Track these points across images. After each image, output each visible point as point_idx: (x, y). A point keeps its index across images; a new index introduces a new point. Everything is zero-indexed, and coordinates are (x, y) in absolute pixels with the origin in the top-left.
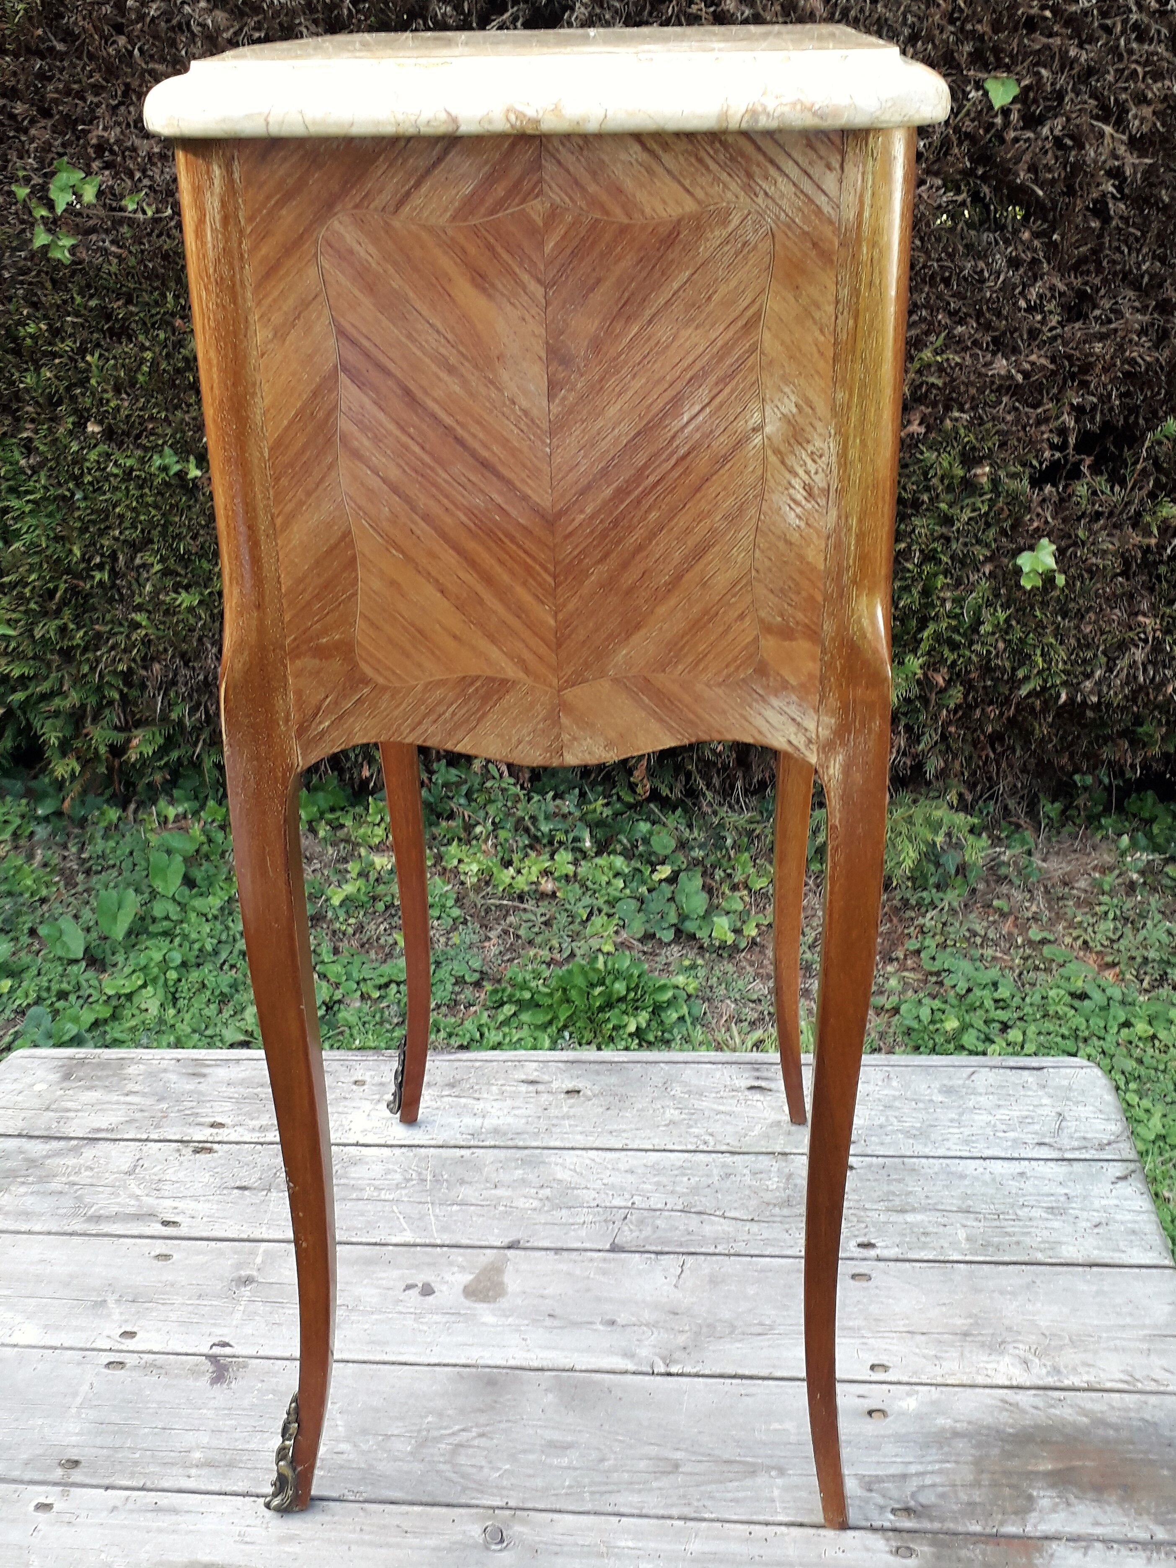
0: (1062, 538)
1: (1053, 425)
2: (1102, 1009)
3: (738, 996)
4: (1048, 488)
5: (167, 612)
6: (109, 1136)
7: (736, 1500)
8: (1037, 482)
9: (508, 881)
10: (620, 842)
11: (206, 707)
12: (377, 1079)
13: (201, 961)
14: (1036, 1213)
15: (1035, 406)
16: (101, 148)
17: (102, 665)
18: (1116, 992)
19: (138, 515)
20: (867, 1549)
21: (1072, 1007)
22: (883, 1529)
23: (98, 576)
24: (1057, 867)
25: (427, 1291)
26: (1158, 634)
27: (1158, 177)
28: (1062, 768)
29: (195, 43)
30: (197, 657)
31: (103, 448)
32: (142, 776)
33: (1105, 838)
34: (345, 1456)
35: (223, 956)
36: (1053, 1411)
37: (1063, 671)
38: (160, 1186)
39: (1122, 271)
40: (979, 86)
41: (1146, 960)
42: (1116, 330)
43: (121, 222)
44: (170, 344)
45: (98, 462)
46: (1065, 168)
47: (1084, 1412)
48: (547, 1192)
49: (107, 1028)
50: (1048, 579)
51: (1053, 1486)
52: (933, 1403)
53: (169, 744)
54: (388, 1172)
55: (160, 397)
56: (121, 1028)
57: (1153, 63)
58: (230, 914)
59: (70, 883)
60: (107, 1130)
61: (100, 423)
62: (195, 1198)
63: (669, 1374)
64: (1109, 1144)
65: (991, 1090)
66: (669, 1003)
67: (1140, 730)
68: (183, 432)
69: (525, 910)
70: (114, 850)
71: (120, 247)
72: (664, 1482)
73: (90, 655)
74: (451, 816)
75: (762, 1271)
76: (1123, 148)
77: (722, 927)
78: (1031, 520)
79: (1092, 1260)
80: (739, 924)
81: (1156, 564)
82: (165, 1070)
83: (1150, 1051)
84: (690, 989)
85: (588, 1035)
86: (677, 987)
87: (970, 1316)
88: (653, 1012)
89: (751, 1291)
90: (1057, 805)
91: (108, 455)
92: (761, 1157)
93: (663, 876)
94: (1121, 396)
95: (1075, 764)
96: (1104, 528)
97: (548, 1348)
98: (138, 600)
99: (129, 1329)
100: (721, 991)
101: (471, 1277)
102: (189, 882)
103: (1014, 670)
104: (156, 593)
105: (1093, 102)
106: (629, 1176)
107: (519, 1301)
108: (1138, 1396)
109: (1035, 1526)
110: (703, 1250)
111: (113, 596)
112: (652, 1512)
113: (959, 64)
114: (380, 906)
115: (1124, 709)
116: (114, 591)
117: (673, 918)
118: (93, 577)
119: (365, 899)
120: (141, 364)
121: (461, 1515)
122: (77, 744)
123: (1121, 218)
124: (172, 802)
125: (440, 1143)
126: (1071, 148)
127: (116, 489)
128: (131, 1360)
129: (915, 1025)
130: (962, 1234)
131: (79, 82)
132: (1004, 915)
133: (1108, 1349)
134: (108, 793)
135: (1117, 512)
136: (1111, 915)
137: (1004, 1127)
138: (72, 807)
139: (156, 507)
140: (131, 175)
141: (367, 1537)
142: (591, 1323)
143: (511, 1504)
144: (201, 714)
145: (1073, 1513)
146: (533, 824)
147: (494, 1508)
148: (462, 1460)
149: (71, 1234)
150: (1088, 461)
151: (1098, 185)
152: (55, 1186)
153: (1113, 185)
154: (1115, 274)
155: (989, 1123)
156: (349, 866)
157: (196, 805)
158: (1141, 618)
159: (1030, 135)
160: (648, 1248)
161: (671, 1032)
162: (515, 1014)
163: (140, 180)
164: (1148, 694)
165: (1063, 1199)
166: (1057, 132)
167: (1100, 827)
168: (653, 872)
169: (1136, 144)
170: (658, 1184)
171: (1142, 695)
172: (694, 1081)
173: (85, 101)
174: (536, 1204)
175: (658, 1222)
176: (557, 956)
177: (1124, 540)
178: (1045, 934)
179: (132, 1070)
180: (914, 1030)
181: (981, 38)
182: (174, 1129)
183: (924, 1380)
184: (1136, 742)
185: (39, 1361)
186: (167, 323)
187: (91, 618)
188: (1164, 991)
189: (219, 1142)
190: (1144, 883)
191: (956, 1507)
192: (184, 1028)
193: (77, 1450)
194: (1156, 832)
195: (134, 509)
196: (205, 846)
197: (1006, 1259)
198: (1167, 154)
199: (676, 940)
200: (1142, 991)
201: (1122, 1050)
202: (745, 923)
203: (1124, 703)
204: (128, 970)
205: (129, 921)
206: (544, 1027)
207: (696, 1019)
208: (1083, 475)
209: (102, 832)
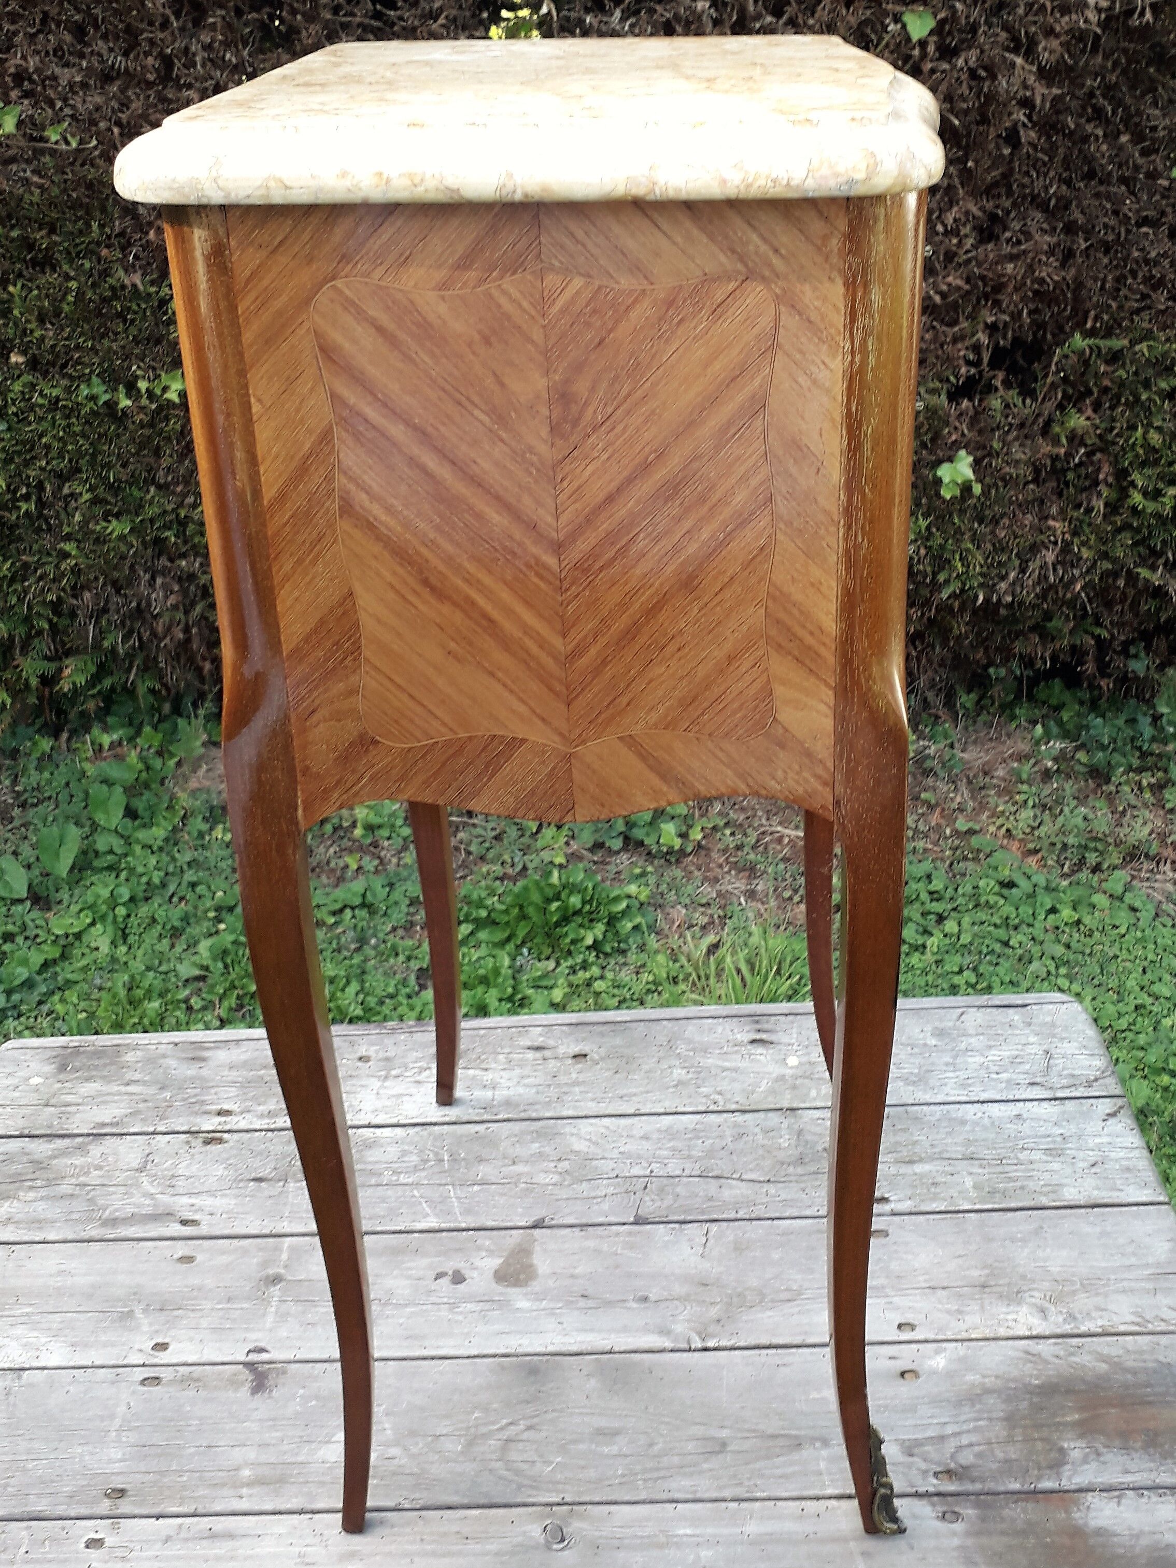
0: (978, 449)
1: (967, 343)
2: (1029, 896)
3: (688, 901)
4: (965, 403)
5: (97, 541)
6: (114, 1130)
7: (785, 1476)
8: (954, 396)
11: (139, 633)
12: (382, 1055)
13: (149, 894)
14: (1037, 1155)
15: (952, 324)
16: (20, 77)
17: (30, 596)
18: (1040, 879)
19: (65, 444)
20: (914, 1517)
21: (1003, 896)
22: (927, 1495)
23: (24, 507)
24: (974, 756)
25: (458, 1278)
26: (1067, 536)
27: (1064, 104)
28: (977, 662)
30: (129, 584)
31: (27, 378)
32: (73, 703)
33: (1019, 726)
34: (396, 1461)
35: (172, 888)
36: (1073, 1359)
37: (981, 574)
38: (174, 1182)
39: (1031, 194)
40: (897, 19)
41: (1065, 846)
42: (1025, 252)
43: (42, 152)
44: (95, 273)
45: (23, 393)
46: (979, 97)
47: (1103, 1359)
48: (565, 1165)
49: (58, 969)
50: (966, 488)
51: (1081, 1436)
52: (962, 1360)
53: (102, 671)
54: (404, 1153)
55: (86, 327)
56: (71, 968)
58: (176, 844)
59: (6, 818)
60: (111, 1124)
61: (24, 353)
62: (211, 1193)
63: (706, 1349)
64: (1096, 1080)
65: (980, 1030)
66: (624, 913)
67: (1049, 625)
68: (111, 361)
69: (474, 825)
70: (49, 782)
71: (41, 177)
72: (713, 1463)
73: (18, 586)
75: (784, 1234)
76: (1033, 78)
77: (669, 831)
78: (950, 433)
79: (1092, 1202)
80: (684, 828)
81: (1064, 471)
82: (164, 1056)
83: (1076, 936)
84: (643, 897)
85: (547, 951)
86: (629, 897)
87: (985, 1267)
88: (608, 923)
89: (776, 1255)
90: (972, 695)
91: (33, 386)
92: (771, 1114)
94: (1030, 313)
95: (988, 657)
96: (1016, 439)
97: (584, 1330)
98: (66, 530)
99: (160, 1340)
100: (672, 897)
101: (500, 1261)
102: (131, 813)
103: (935, 574)
104: (85, 522)
105: (1004, 35)
106: (644, 1142)
107: (551, 1283)
108: (1150, 1337)
109: (1070, 1479)
110: (725, 1216)
111: (40, 526)
112: (707, 1496)
114: (328, 828)
115: (1034, 607)
116: (41, 521)
117: (621, 827)
118: (19, 508)
120: (66, 294)
121: (519, 1515)
122: (7, 675)
123: (1031, 143)
124: (106, 729)
125: (454, 1119)
126: (984, 79)
127: (41, 419)
128: (166, 1374)
130: (969, 1182)
132: (931, 807)
133: (1117, 1292)
134: (39, 722)
135: (1029, 423)
136: (1030, 803)
137: (996, 1069)
138: (3, 738)
139: (84, 435)
140: (52, 104)
141: (429, 1547)
142: (624, 1301)
143: (567, 1499)
144: (134, 641)
145: (1104, 1463)
147: (552, 1505)
148: (514, 1456)
149: (88, 1241)
150: (1001, 375)
151: (1010, 114)
152: (65, 1188)
153: (1025, 114)
154: (1024, 197)
155: (982, 1065)
157: (131, 731)
158: (1051, 523)
159: (946, 66)
160: (670, 1218)
161: (626, 941)
162: (472, 933)
163: (61, 109)
164: (1057, 592)
165: (1059, 1139)
166: (972, 63)
167: (1013, 717)
169: (1044, 74)
170: (673, 1149)
171: (1052, 593)
174: (556, 1178)
175: (678, 1190)
176: (510, 871)
177: (1035, 451)
178: (970, 825)
179: (130, 1057)
182: (181, 1120)
183: (950, 1336)
184: (1046, 636)
185: (70, 1384)
186: (92, 252)
187: (17, 549)
188: (1084, 875)
189: (228, 1131)
190: (1058, 770)
191: (994, 1466)
192: (138, 966)
193: (120, 1478)
194: (1065, 719)
195: (61, 439)
196: (144, 774)
197: (1013, 1205)
198: (1072, 82)
199: (625, 848)
200: (1064, 876)
201: (1051, 936)
202: (690, 827)
203: (1035, 601)
204: (74, 908)
205: (72, 856)
206: (502, 944)
207: (649, 927)
208: (996, 389)
209: (35, 763)
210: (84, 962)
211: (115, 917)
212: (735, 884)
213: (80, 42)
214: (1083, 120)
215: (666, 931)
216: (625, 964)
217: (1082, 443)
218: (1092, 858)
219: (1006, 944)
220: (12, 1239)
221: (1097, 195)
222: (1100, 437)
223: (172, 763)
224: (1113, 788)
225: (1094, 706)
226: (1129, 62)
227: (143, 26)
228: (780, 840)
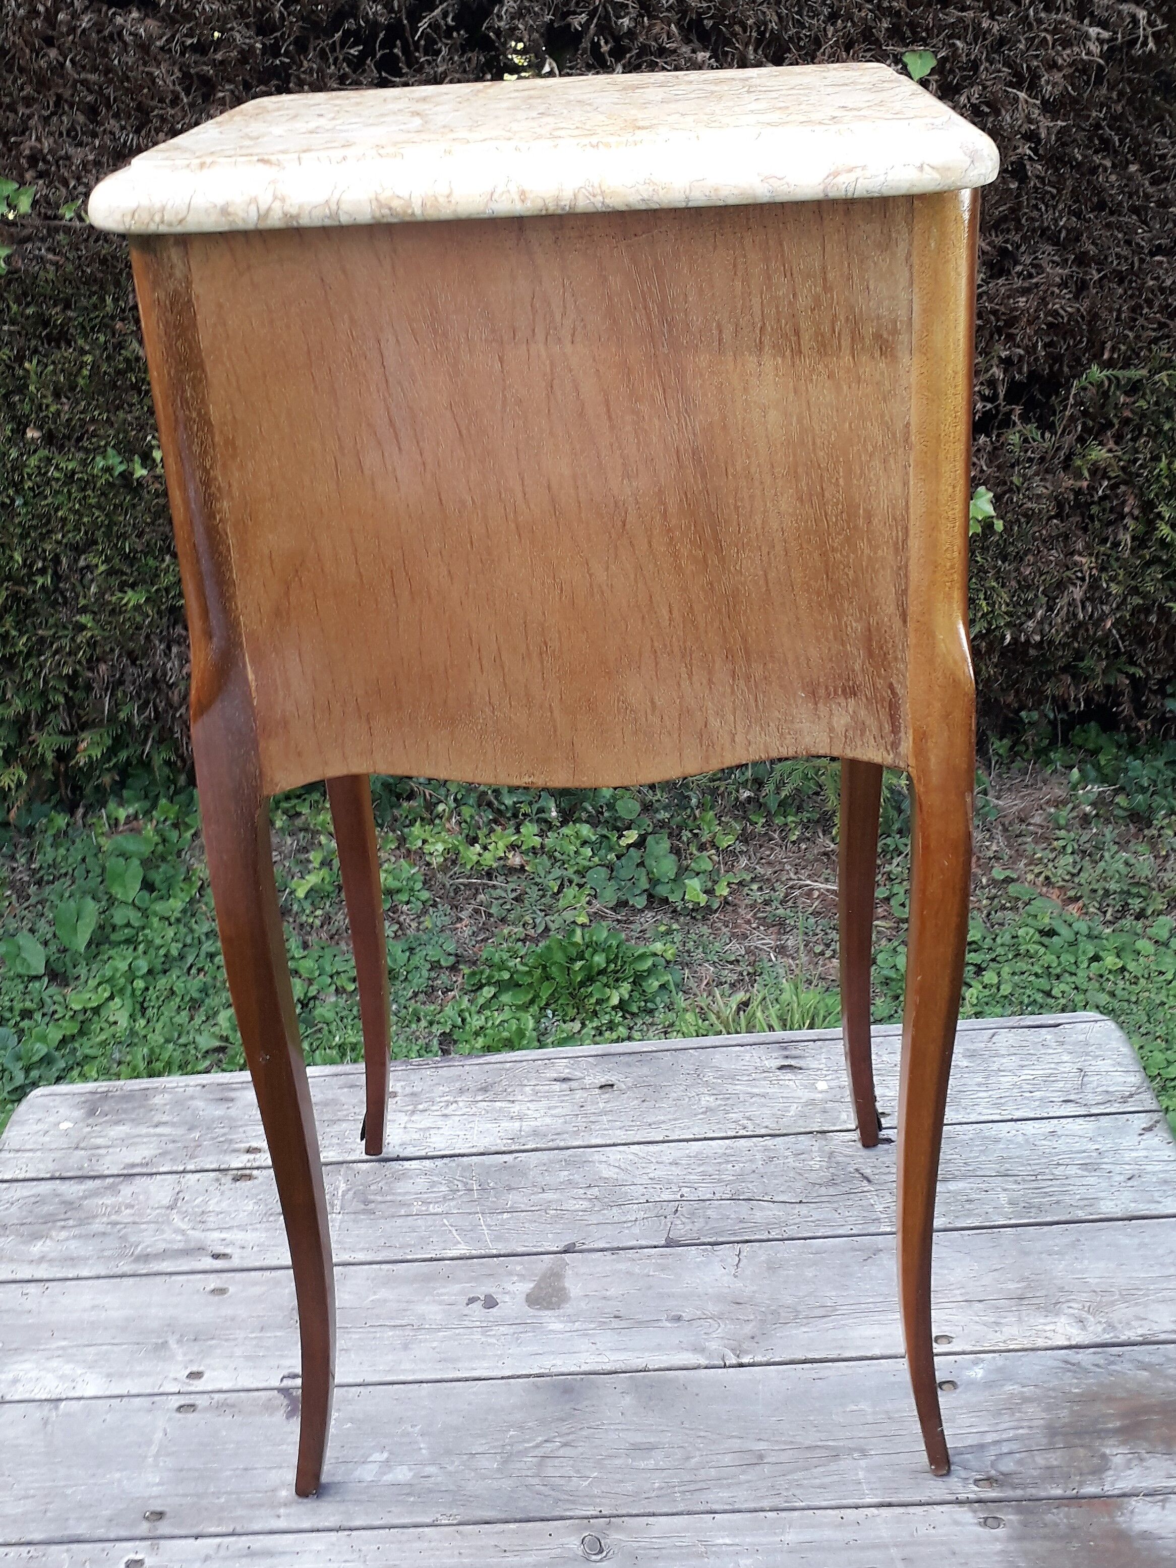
0: (998, 485)
2: (1071, 944)
3: (716, 959)
4: (982, 439)
5: (113, 612)
6: (144, 1170)
7: (822, 1486)
9: (475, 858)
10: (585, 810)
11: (154, 704)
12: (408, 1090)
13: (167, 966)
14: (1073, 1170)
16: (34, 158)
17: (46, 671)
18: (1082, 926)
19: (81, 516)
20: (956, 1523)
21: (1043, 945)
22: (968, 1502)
23: (40, 581)
24: (1011, 804)
25: (490, 1303)
26: (1094, 572)
27: (1070, 136)
28: (1009, 705)
29: (127, 53)
30: (145, 654)
31: (43, 453)
32: (89, 777)
33: (1055, 771)
34: (432, 1479)
35: (190, 960)
36: (1113, 1367)
37: (1007, 613)
38: (205, 1218)
39: (1040, 227)
40: (897, 59)
41: (1107, 893)
42: (1037, 285)
43: (57, 230)
44: (110, 346)
45: (39, 467)
47: (1144, 1366)
48: (595, 1191)
49: (77, 1045)
50: (990, 524)
51: (1124, 1443)
52: (1000, 1370)
53: (118, 743)
54: (433, 1184)
55: (101, 399)
56: (90, 1043)
57: (1062, 31)
58: (193, 915)
59: (23, 896)
60: (141, 1165)
61: (40, 428)
62: (242, 1228)
63: (741, 1365)
64: (1131, 1096)
65: (1012, 1050)
66: (649, 971)
67: (1081, 665)
68: (126, 432)
69: (494, 887)
70: (65, 858)
71: (55, 254)
72: (751, 1475)
73: (33, 661)
74: (411, 796)
76: (1037, 112)
77: (694, 887)
79: (1129, 1214)
80: (709, 884)
81: (1089, 505)
82: (192, 1098)
83: (1121, 984)
84: (669, 956)
85: (572, 1012)
86: (655, 955)
87: (1023, 1279)
88: (634, 982)
89: (809, 1273)
90: (1005, 741)
91: (49, 460)
92: (801, 1137)
93: (631, 841)
94: (1045, 346)
95: (1020, 701)
96: (1037, 474)
97: (617, 1350)
98: (82, 602)
99: (195, 1369)
100: (699, 954)
101: (532, 1285)
102: (148, 886)
104: (101, 594)
105: (1007, 70)
106: (673, 1168)
107: (583, 1305)
109: (1113, 1484)
110: (757, 1237)
111: (56, 600)
112: (744, 1506)
113: (877, 40)
115: (1064, 645)
116: (57, 595)
117: (644, 884)
118: (35, 582)
119: (330, 889)
120: (81, 368)
121: (557, 1528)
122: (22, 751)
123: (1037, 177)
124: (122, 803)
125: (482, 1150)
126: (988, 115)
127: (57, 492)
128: (201, 1401)
129: (892, 974)
130: (1003, 1198)
131: (10, 94)
133: (1157, 1301)
134: (55, 799)
135: (1049, 457)
136: (1069, 850)
137: (1029, 1088)
138: (19, 816)
139: (99, 507)
140: (66, 183)
142: (657, 1321)
143: (605, 1512)
144: (150, 712)
145: (1147, 1468)
146: (496, 798)
147: (589, 1518)
148: (550, 1472)
149: (121, 1276)
150: (1018, 409)
151: (1016, 148)
152: (97, 1226)
153: (1030, 148)
154: (1034, 231)
155: (1015, 1084)
156: (311, 856)
157: (147, 804)
158: (1077, 558)
160: (702, 1240)
161: (653, 1002)
162: (494, 996)
163: (75, 187)
164: (1087, 630)
165: (1094, 1154)
166: (973, 101)
167: (1049, 762)
168: (619, 837)
169: (1048, 107)
170: (703, 1173)
171: (1082, 631)
172: (725, 1066)
173: (16, 113)
174: (586, 1204)
175: (709, 1212)
176: (532, 932)
177: (1057, 484)
178: (1008, 873)
179: (158, 1100)
180: (892, 980)
181: (898, 14)
182: (210, 1158)
183: (987, 1346)
184: (1078, 677)
185: (107, 1412)
186: (106, 326)
187: (33, 623)
188: (1128, 922)
189: (258, 1168)
190: (1097, 815)
191: (1035, 1473)
192: (157, 1038)
193: (159, 1501)
194: (1103, 763)
195: (76, 512)
196: (160, 847)
197: (1049, 1219)
198: (1078, 115)
199: (649, 906)
200: (1107, 923)
201: (1095, 984)
202: (715, 882)
203: (1065, 640)
204: (92, 983)
205: (90, 931)
206: (525, 1007)
207: (677, 986)
208: (1015, 424)
209: (50, 840)
210: (103, 1037)
211: (133, 990)
212: (764, 940)
213: (92, 123)
214: (1090, 152)
215: (695, 990)
216: (652, 1024)
217: (1105, 476)
218: (1136, 904)
219: (1048, 994)
220: (45, 1277)
221: (1108, 226)
222: (1123, 469)
223: (188, 835)
224: (1155, 832)
225: (1132, 749)
226: (1135, 92)
227: (154, 103)
228: (809, 894)
